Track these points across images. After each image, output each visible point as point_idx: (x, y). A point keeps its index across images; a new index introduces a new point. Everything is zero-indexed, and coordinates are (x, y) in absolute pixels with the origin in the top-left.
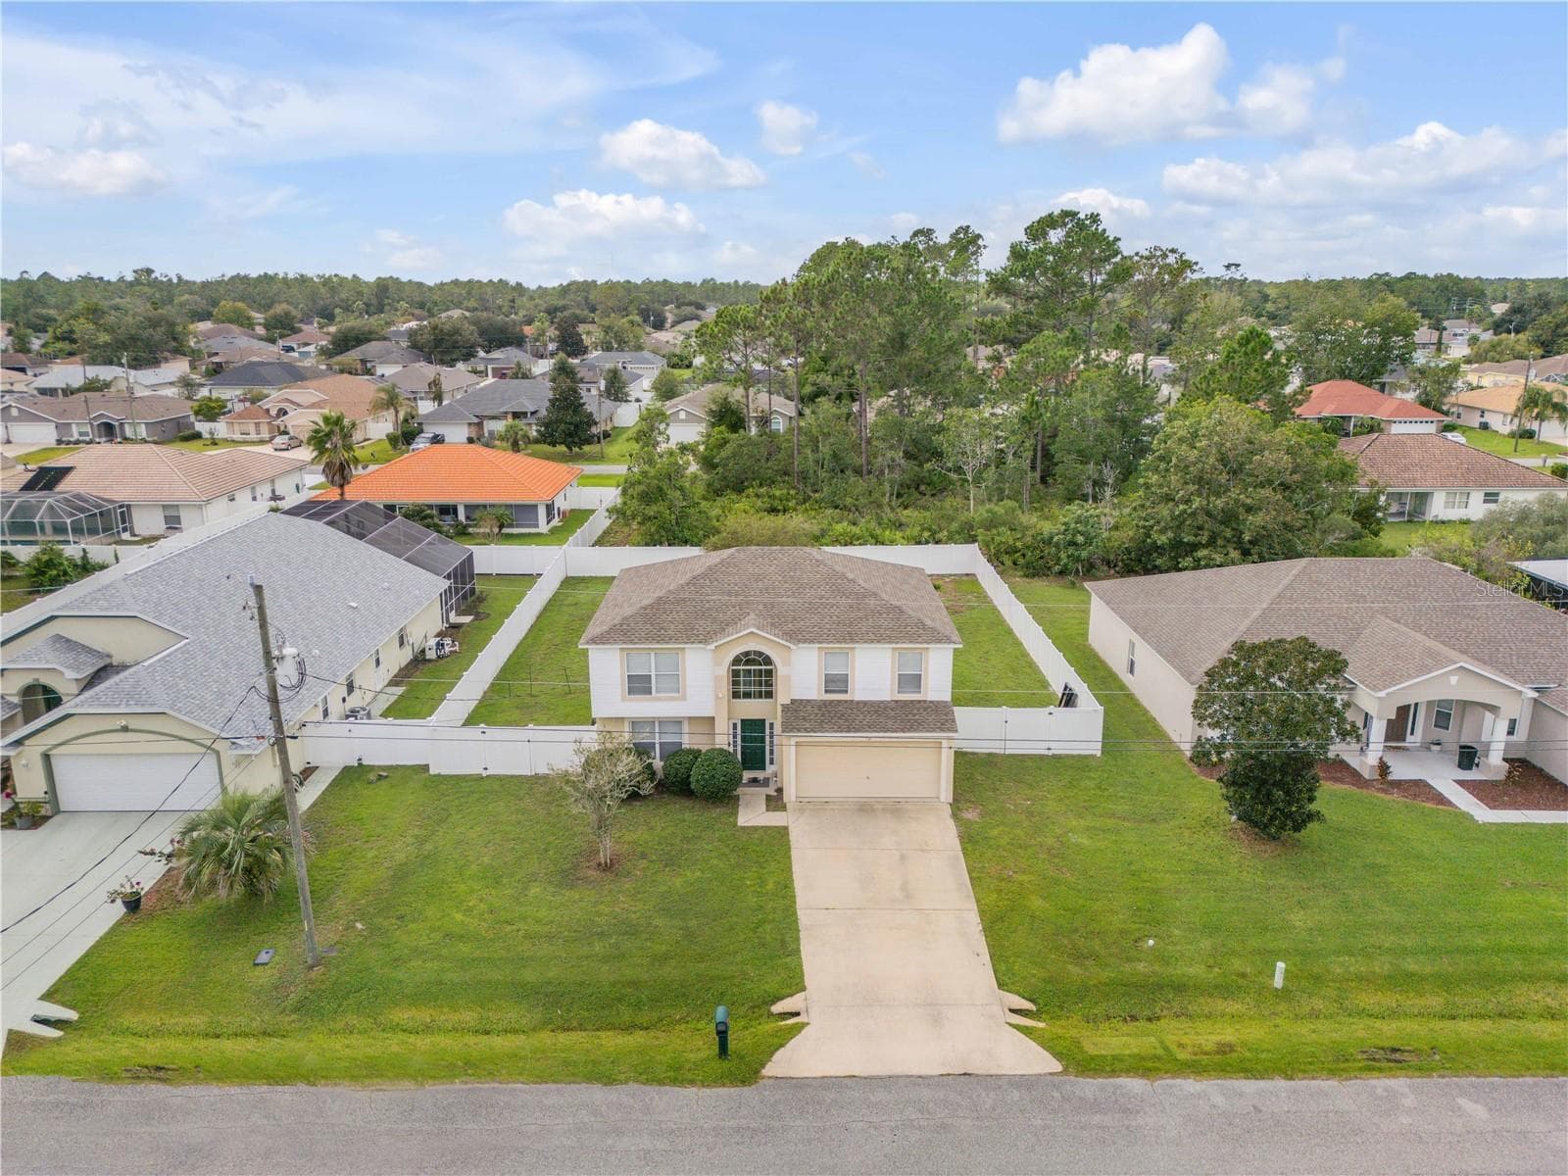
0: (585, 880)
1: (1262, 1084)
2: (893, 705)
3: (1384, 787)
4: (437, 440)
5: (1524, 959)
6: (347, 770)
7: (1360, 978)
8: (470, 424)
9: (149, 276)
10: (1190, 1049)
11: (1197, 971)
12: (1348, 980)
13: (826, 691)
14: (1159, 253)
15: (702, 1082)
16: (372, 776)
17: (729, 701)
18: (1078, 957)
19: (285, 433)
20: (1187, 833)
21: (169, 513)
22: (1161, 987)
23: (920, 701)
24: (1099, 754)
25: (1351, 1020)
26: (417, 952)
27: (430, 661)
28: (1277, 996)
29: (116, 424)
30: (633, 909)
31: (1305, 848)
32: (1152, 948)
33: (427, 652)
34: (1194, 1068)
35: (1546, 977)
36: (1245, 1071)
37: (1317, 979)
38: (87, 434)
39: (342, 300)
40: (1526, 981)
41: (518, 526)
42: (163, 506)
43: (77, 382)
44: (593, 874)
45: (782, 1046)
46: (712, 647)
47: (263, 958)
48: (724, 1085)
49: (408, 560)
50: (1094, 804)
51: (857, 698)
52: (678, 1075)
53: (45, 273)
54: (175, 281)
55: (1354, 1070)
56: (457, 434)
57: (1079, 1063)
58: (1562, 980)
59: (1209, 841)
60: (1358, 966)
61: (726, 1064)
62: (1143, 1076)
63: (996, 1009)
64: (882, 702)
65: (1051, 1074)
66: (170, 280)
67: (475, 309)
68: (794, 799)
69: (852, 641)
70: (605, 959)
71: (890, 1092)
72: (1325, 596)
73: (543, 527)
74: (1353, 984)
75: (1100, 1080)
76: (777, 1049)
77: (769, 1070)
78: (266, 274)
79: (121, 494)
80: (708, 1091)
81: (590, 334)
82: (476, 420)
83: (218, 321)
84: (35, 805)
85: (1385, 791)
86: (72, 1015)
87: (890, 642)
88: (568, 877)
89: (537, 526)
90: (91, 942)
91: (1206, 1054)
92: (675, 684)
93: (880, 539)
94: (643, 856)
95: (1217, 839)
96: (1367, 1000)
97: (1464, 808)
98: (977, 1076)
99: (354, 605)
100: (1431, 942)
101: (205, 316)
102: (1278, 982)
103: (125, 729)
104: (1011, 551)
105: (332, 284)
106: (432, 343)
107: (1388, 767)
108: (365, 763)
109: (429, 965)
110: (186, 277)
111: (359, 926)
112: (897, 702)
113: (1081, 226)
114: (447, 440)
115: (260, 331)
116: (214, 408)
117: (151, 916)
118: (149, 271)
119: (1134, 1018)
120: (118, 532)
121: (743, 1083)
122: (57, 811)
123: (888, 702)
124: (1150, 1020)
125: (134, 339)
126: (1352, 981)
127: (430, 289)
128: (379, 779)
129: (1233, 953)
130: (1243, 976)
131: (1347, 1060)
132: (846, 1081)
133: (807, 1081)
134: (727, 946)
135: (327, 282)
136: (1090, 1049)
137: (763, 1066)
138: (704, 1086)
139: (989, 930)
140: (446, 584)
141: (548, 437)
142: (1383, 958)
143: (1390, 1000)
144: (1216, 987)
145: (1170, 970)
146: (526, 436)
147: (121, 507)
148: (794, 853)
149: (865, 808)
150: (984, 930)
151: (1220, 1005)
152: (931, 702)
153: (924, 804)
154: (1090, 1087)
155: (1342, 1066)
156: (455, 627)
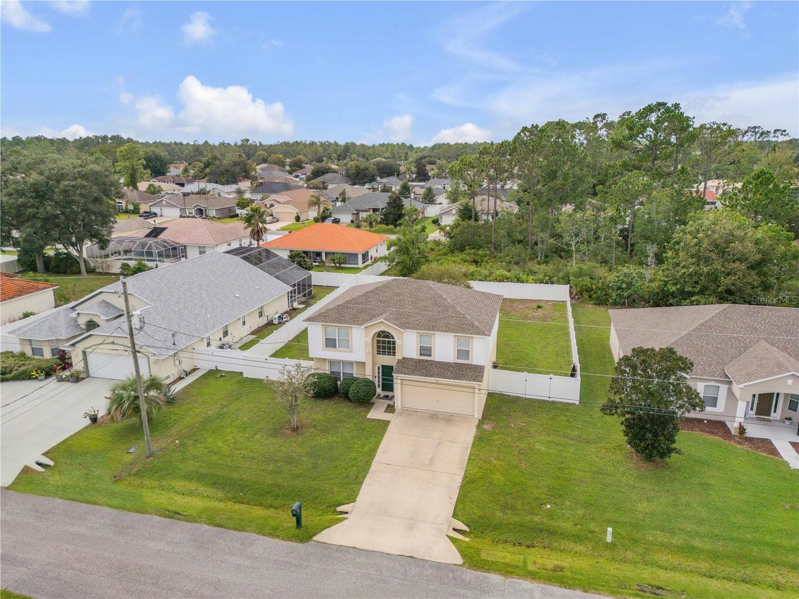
0: (283, 435)
1: (567, 591)
2: (454, 365)
3: (740, 440)
4: (336, 221)
5: (773, 551)
6: (211, 371)
7: (662, 545)
8: (353, 214)
9: (247, 142)
10: (538, 566)
11: (568, 526)
12: (654, 544)
13: (421, 355)
14: (715, 126)
15: (283, 537)
16: (219, 375)
17: (375, 355)
18: (504, 507)
19: (272, 215)
20: (603, 451)
21: (202, 250)
22: (542, 531)
23: (468, 365)
24: (577, 403)
25: (645, 567)
26: (194, 457)
27: (274, 324)
28: (607, 547)
29: (203, 209)
30: (297, 451)
31: (669, 468)
32: (548, 510)
33: (274, 320)
34: (533, 576)
35: (784, 564)
36: (562, 582)
37: (635, 541)
38: (192, 213)
39: (328, 153)
40: (768, 564)
41: (346, 264)
42: (199, 247)
43: (196, 190)
44: (288, 432)
45: (329, 527)
46: (363, 327)
47: (132, 450)
48: (291, 541)
49: (275, 277)
50: (560, 429)
51: (436, 360)
52: (274, 533)
53: (206, 141)
54: (258, 144)
55: (627, 594)
56: (346, 218)
57: (473, 560)
58: (794, 567)
59: (613, 457)
60: (662, 537)
61: (297, 531)
62: (502, 575)
63: (445, 527)
64: (449, 363)
65: (454, 565)
66: (256, 145)
67: (389, 158)
68: (400, 408)
69: (433, 330)
70: (272, 472)
71: (368, 558)
72: (732, 327)
73: (360, 265)
74: (657, 547)
75: (479, 572)
76: (326, 528)
77: (317, 538)
78: (297, 141)
79: (182, 241)
80: (283, 542)
81: (432, 170)
82: (355, 212)
83: (270, 163)
84: (78, 372)
85: (740, 443)
86: (51, 463)
87: (452, 332)
88: (275, 433)
89: (357, 264)
90: (72, 433)
91: (546, 569)
92: (347, 345)
93: (521, 280)
94: (315, 427)
95: (619, 456)
96: (662, 558)
97: (786, 458)
98: (416, 558)
99: (237, 295)
100: (716, 532)
101: (265, 161)
102: (609, 538)
103: (113, 343)
104: (589, 290)
105: (325, 146)
106: (355, 175)
107: (745, 430)
108: (219, 369)
109: (196, 463)
110: (264, 143)
111: (177, 442)
112: (456, 363)
113: (668, 110)
114: (341, 221)
115: (288, 168)
116: (244, 203)
117: (100, 426)
118: (247, 140)
119: (520, 544)
120: (180, 258)
121: (301, 541)
122: (88, 376)
123: (452, 363)
124: (528, 547)
125: (227, 171)
126: (656, 545)
127: (369, 148)
128: (220, 377)
129: (593, 519)
130: (592, 532)
131: (626, 588)
132: (350, 549)
133: (331, 546)
134: (330, 475)
135: (322, 144)
136: (484, 556)
137: (315, 535)
138: (282, 540)
139: (462, 487)
140: (290, 289)
141: (385, 221)
142: (681, 536)
143: (675, 560)
144: (573, 536)
145: (552, 523)
146: (376, 220)
147: (182, 246)
148: (387, 435)
149: (434, 417)
150: (461, 487)
151: (571, 545)
152: (474, 365)
153: (465, 418)
154: (471, 575)
155: (620, 590)
156: (294, 309)
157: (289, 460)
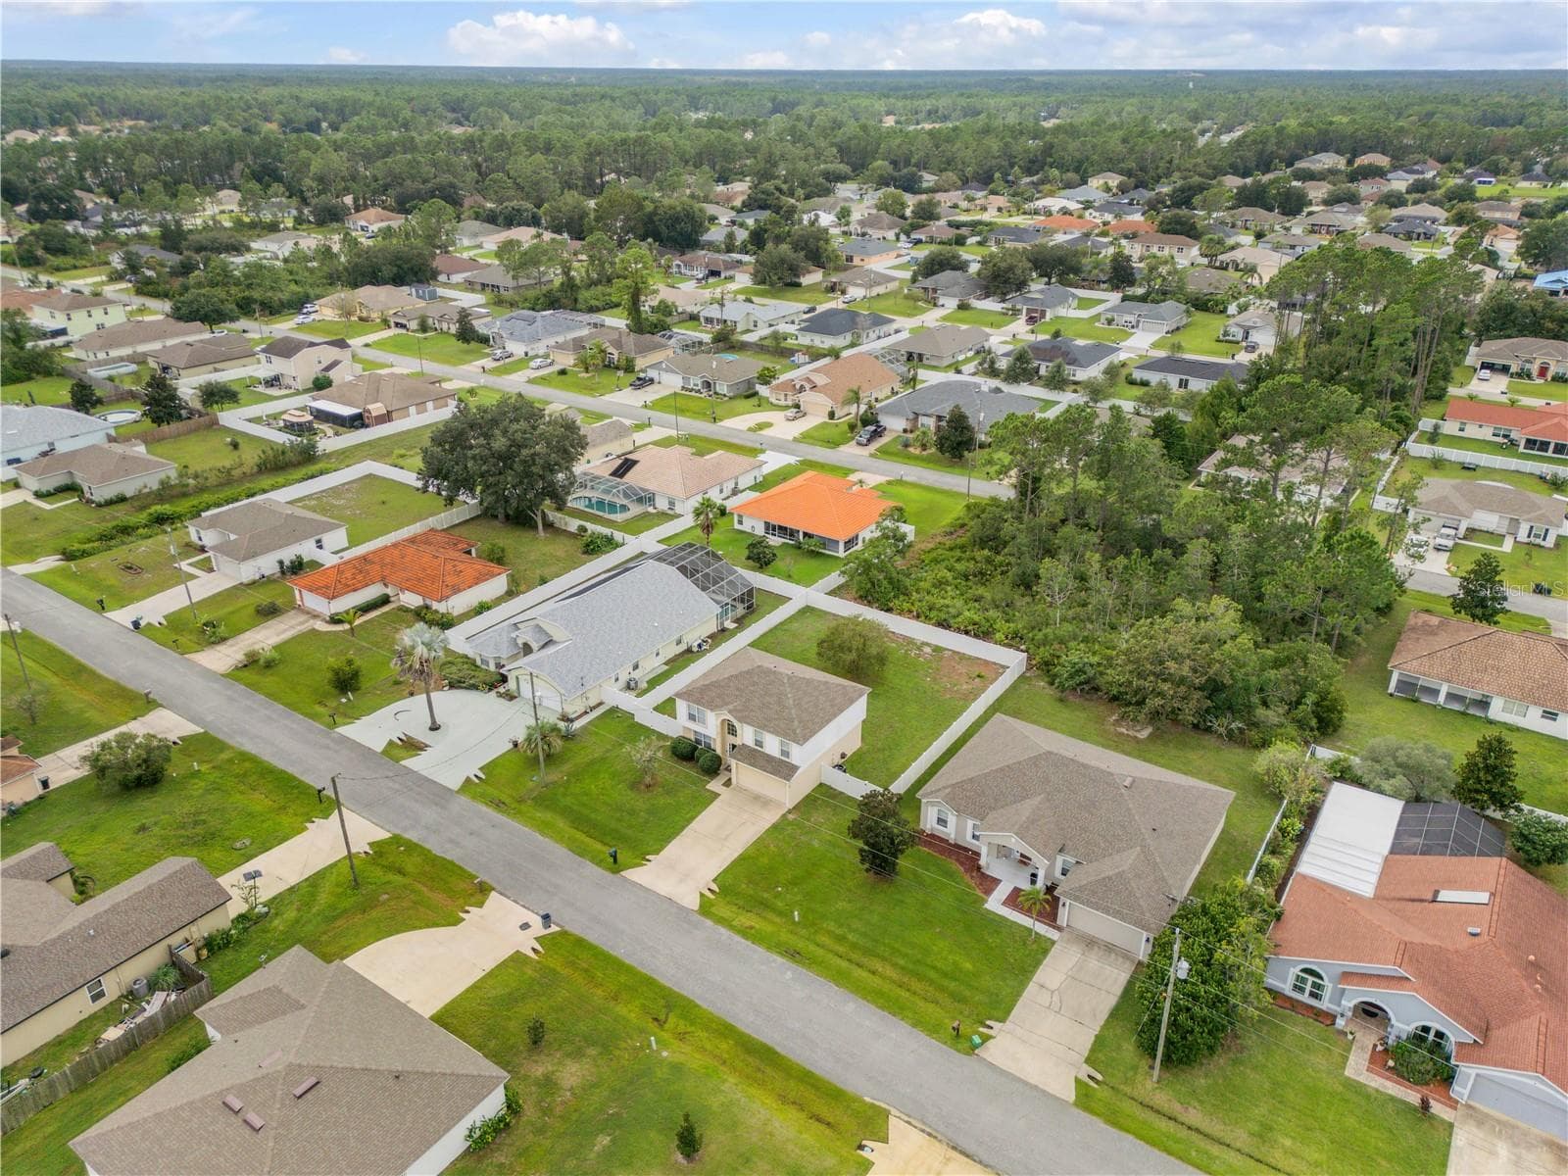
2: (777, 760)
3: (976, 876)
6: (612, 709)
7: (828, 931)
8: (907, 420)
10: (740, 923)
13: (756, 745)
15: (600, 866)
16: (617, 715)
18: (751, 882)
19: (798, 406)
22: (762, 903)
23: (788, 762)
25: (806, 941)
26: (573, 795)
27: (691, 654)
28: (793, 923)
30: (641, 805)
32: (778, 891)
33: (693, 648)
37: (814, 924)
38: (697, 385)
41: (828, 550)
42: (669, 498)
44: (642, 788)
45: (634, 867)
46: (713, 713)
48: (604, 870)
51: (766, 752)
60: (833, 927)
63: (704, 885)
64: (775, 757)
65: (691, 910)
68: (735, 784)
70: (616, 819)
73: (841, 554)
75: (703, 918)
76: (631, 868)
77: (624, 873)
80: (598, 868)
82: (913, 417)
84: (511, 690)
85: (973, 877)
86: (484, 779)
87: (777, 735)
88: (634, 786)
89: (838, 553)
90: (499, 754)
91: (743, 926)
97: (990, 899)
98: (672, 900)
99: (656, 624)
108: (618, 709)
109: (572, 801)
111: (565, 778)
112: (780, 759)
117: (518, 753)
119: (743, 908)
122: (517, 697)
124: (745, 910)
129: (801, 905)
131: (778, 948)
132: (638, 885)
133: (629, 881)
134: (653, 831)
136: (714, 909)
138: (601, 869)
143: (828, 942)
144: (779, 912)
145: (773, 900)
147: (650, 493)
148: (712, 805)
149: (757, 798)
151: (773, 917)
154: (697, 918)
155: (774, 948)
156: (724, 630)
157: (632, 813)
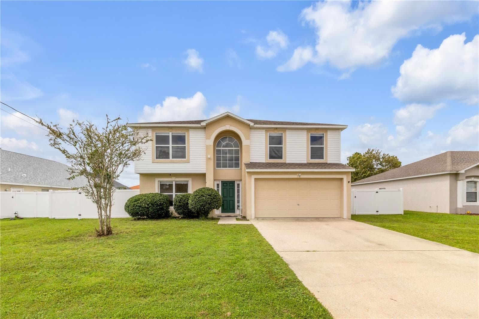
13: (271, 157)
17: (214, 169)
23: (323, 163)
24: (402, 213)
46: (205, 125)
64: (302, 163)
112: (311, 163)
152: (330, 163)
